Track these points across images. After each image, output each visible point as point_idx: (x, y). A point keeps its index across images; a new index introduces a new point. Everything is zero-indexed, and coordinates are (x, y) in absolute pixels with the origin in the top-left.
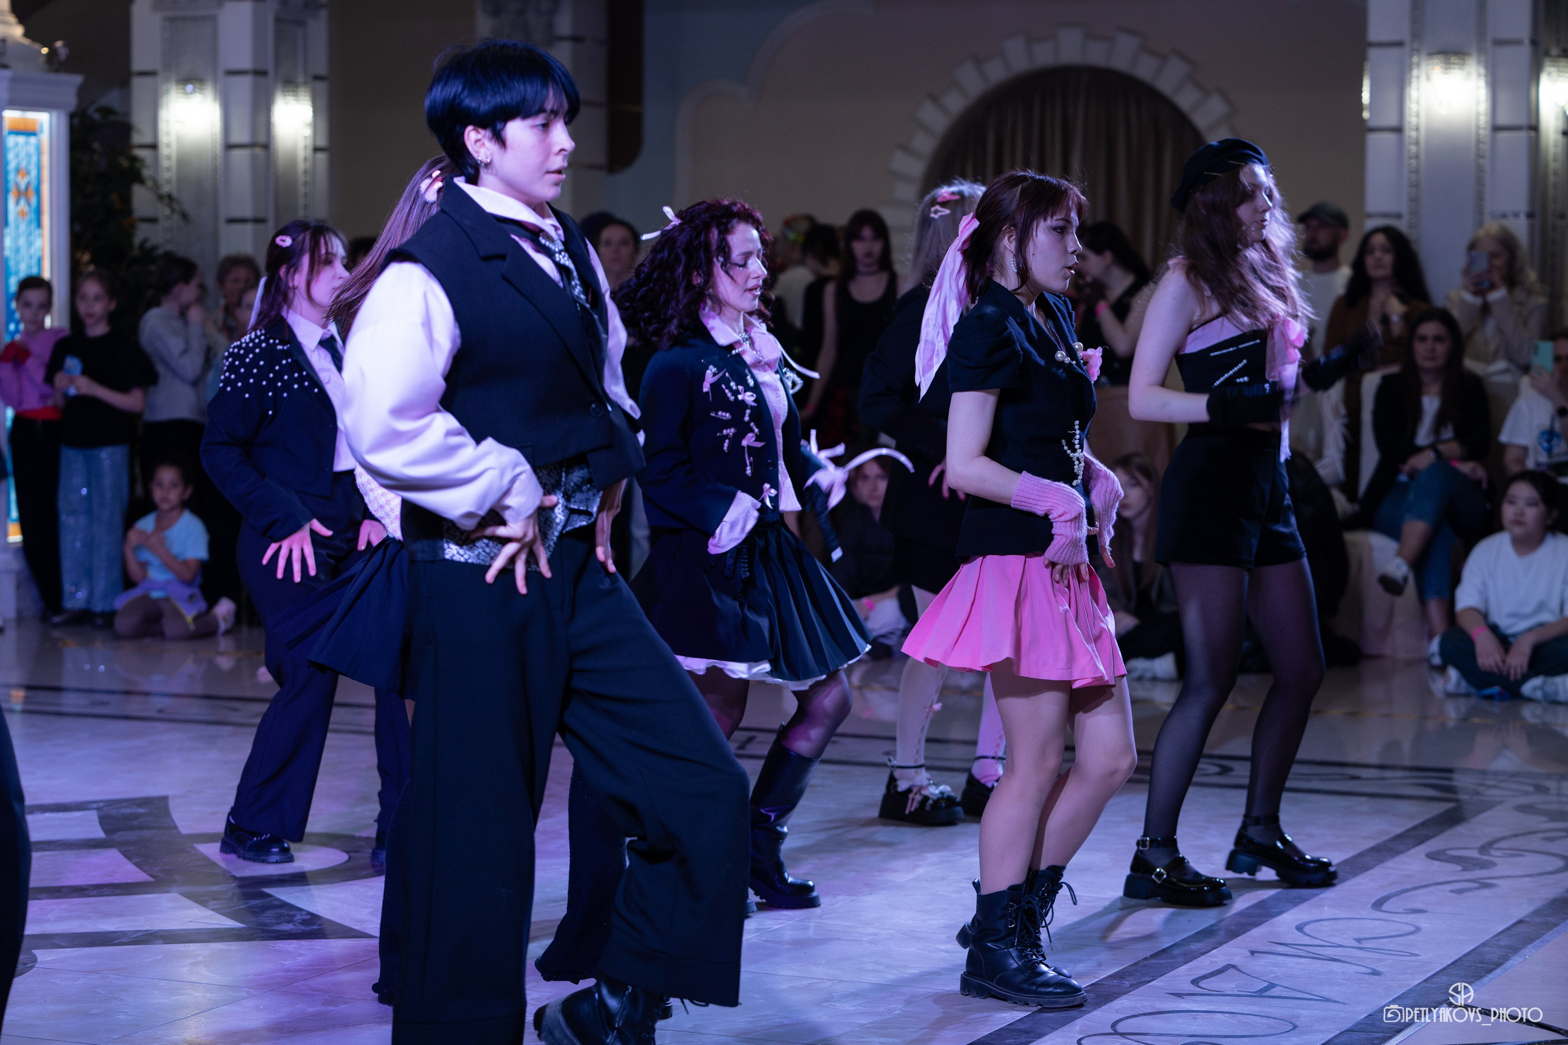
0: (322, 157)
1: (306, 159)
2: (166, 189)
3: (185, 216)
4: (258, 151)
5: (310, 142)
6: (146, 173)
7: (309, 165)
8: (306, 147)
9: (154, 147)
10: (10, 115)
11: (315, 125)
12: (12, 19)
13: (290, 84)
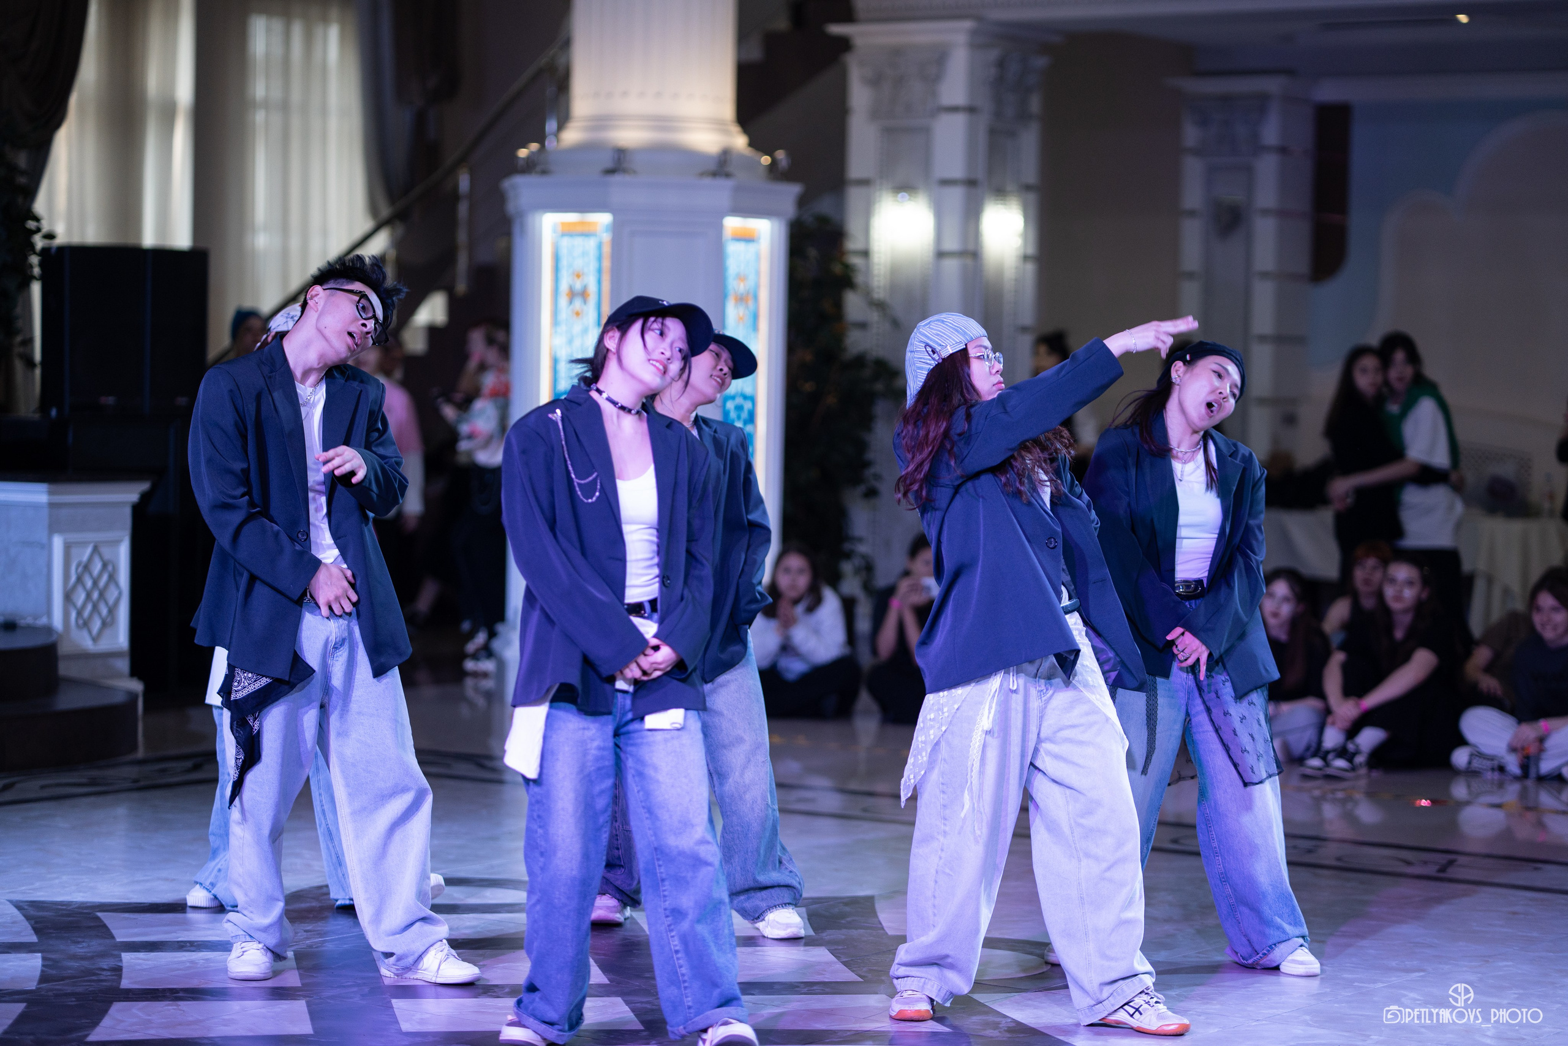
0: (1030, 268)
1: (1014, 267)
2: (877, 296)
3: (895, 323)
4: (968, 259)
5: (1019, 252)
6: (859, 279)
7: (1017, 273)
8: (1015, 255)
9: (866, 254)
10: (732, 223)
11: (1025, 235)
12: (735, 129)
13: (1000, 193)
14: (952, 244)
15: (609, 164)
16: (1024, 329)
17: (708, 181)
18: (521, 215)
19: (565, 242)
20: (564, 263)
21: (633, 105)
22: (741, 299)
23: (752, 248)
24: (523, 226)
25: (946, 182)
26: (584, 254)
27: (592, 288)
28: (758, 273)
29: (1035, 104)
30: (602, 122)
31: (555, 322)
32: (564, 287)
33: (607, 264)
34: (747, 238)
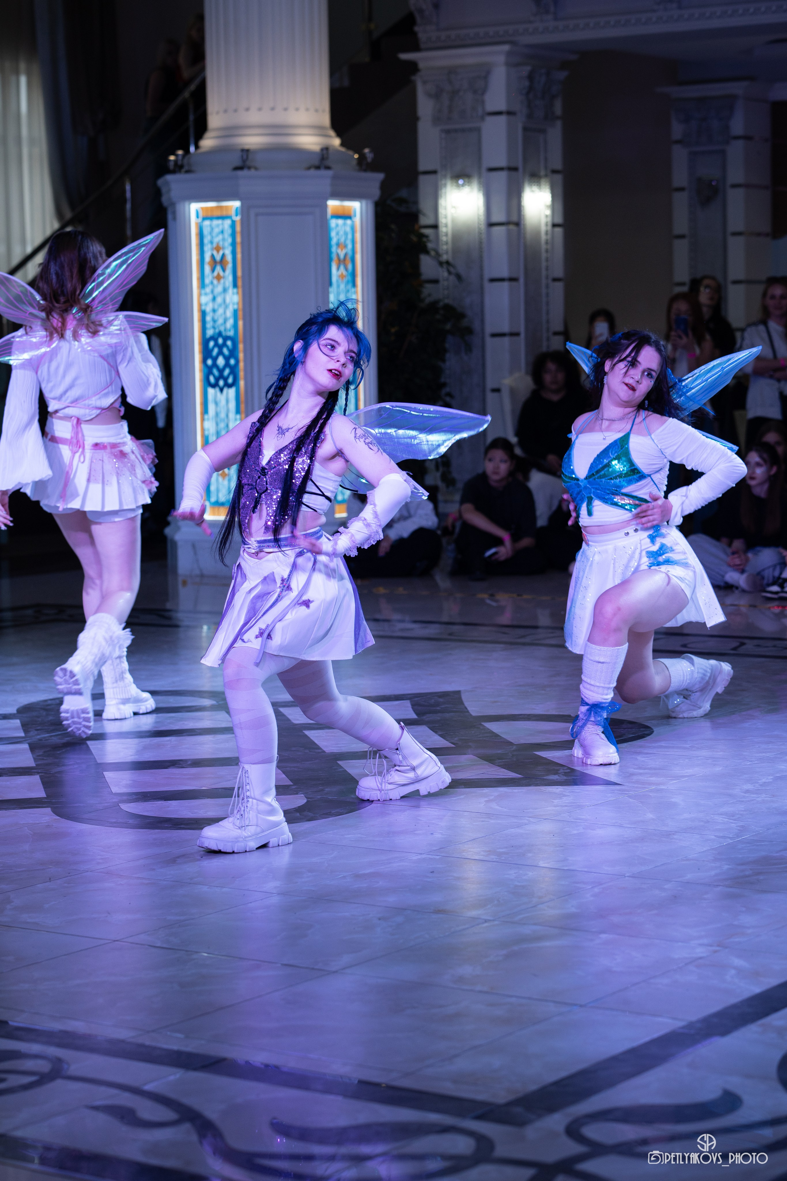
0: (559, 231)
1: (547, 233)
2: (444, 258)
3: (459, 277)
4: (512, 227)
5: (549, 219)
6: (430, 245)
7: (549, 237)
8: (547, 225)
9: (435, 227)
10: (333, 204)
11: (553, 207)
12: (332, 133)
13: (535, 177)
14: (499, 216)
15: (238, 163)
16: (555, 280)
17: (312, 172)
18: (173, 204)
19: (207, 223)
20: (206, 241)
21: (254, 117)
22: (342, 262)
23: (349, 222)
24: (174, 213)
25: (491, 170)
26: (222, 232)
27: (229, 258)
28: (353, 242)
29: (558, 108)
30: (231, 131)
31: (202, 285)
32: (207, 258)
33: (239, 239)
34: (346, 216)
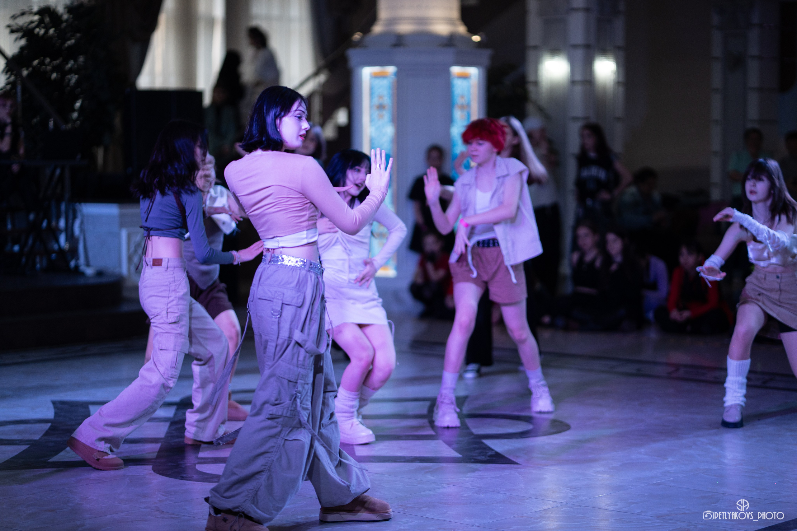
0: (621, 87)
4: (587, 84)
5: (614, 80)
6: (532, 97)
9: (536, 83)
10: (456, 70)
11: (617, 72)
12: (460, 23)
13: (604, 52)
14: (578, 77)
15: (394, 43)
17: (443, 49)
18: (354, 69)
19: (376, 82)
20: (375, 91)
21: (406, 13)
22: (462, 107)
23: (466, 82)
24: (355, 74)
25: (574, 46)
26: (383, 87)
27: (387, 103)
28: (471, 94)
29: (622, 6)
30: (392, 21)
31: (372, 121)
32: (375, 103)
33: (395, 92)
34: (465, 77)
